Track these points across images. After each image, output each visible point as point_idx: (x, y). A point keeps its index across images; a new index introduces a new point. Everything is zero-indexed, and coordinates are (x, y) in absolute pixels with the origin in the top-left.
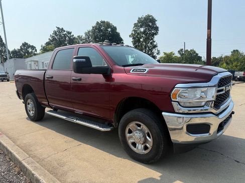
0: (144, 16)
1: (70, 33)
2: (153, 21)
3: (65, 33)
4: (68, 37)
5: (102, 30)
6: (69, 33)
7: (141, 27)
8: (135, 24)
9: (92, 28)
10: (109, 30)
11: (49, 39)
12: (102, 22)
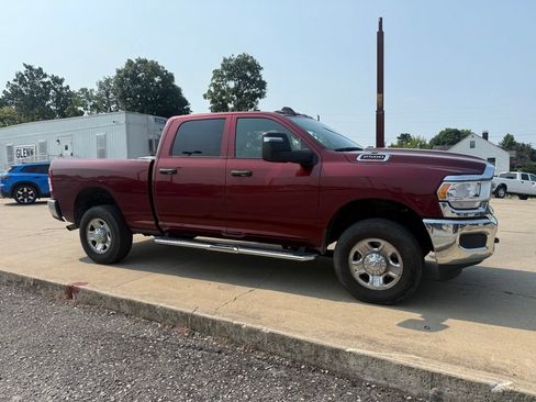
0: (236, 56)
1: (61, 81)
2: (254, 68)
3: (46, 80)
4: (55, 90)
5: (139, 80)
6: (58, 81)
7: (230, 77)
8: (216, 72)
9: (115, 74)
10: (157, 79)
11: (4, 92)
12: (140, 61)
